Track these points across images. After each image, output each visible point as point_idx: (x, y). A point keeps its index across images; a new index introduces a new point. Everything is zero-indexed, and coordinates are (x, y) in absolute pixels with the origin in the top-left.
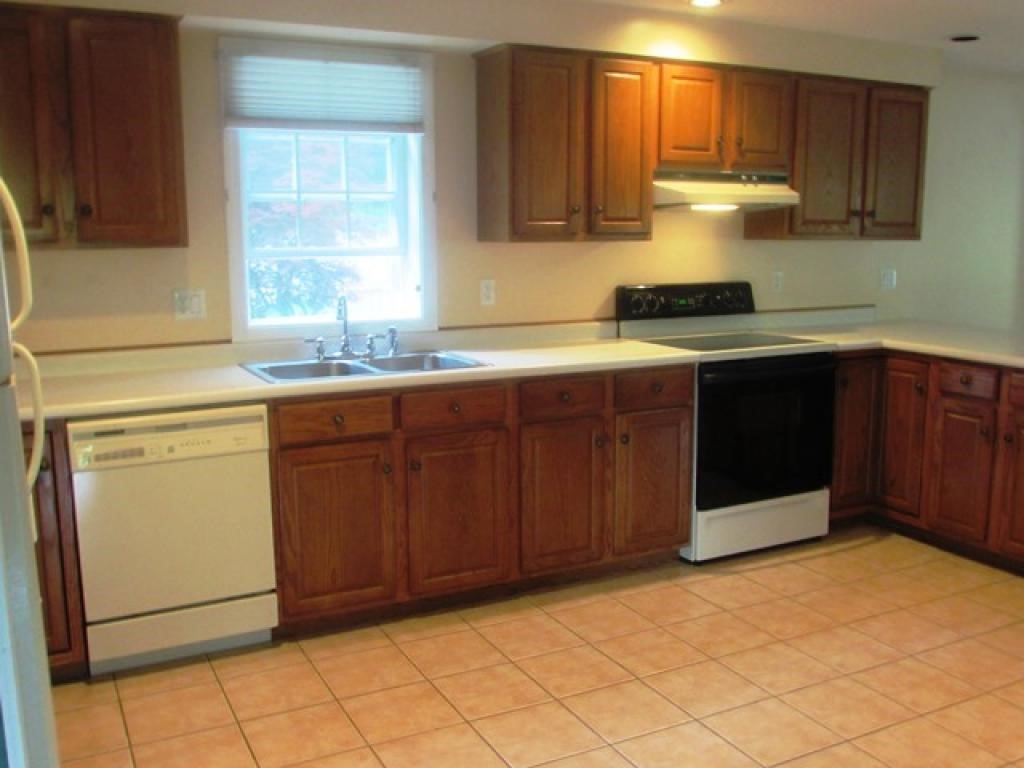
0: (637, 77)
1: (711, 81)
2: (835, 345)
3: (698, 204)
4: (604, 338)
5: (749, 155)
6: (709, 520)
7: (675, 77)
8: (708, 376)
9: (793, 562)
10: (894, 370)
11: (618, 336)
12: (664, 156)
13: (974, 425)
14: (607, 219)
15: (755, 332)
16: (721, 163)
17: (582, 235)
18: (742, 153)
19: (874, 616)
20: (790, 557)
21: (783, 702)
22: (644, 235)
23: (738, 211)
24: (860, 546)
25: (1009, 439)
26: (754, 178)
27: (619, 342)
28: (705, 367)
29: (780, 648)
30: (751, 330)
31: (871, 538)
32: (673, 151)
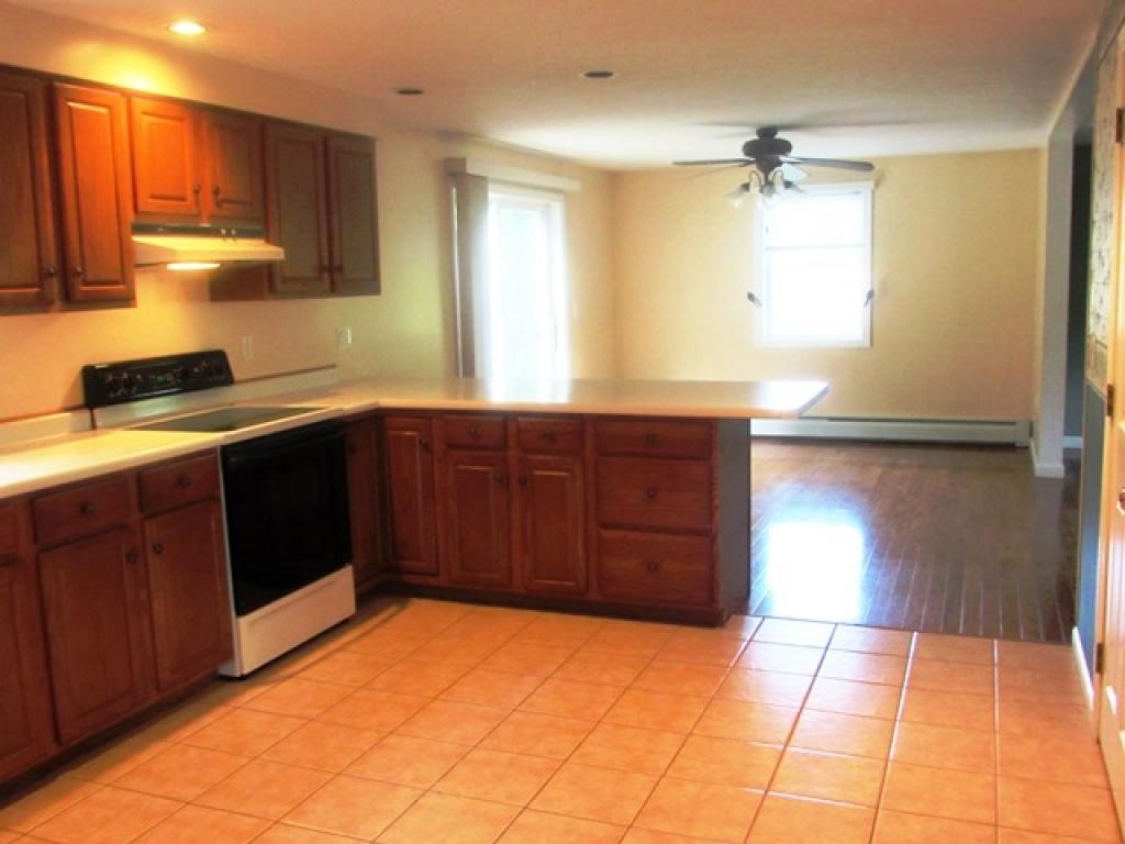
0: (103, 110)
1: (181, 120)
2: (341, 410)
3: (175, 262)
4: (78, 432)
5: (225, 206)
6: (251, 624)
7: (145, 113)
8: (233, 459)
9: (340, 649)
10: (394, 429)
11: (94, 427)
12: (142, 207)
13: (486, 473)
14: (86, 283)
15: (237, 406)
16: (198, 216)
17: (58, 303)
18: (219, 204)
19: (455, 683)
20: (333, 646)
21: (440, 792)
22: (127, 300)
23: (218, 270)
24: (391, 616)
25: (523, 482)
26: (233, 232)
27: (95, 435)
28: (227, 450)
29: (393, 740)
30: (232, 404)
31: (393, 609)
32: (150, 200)
